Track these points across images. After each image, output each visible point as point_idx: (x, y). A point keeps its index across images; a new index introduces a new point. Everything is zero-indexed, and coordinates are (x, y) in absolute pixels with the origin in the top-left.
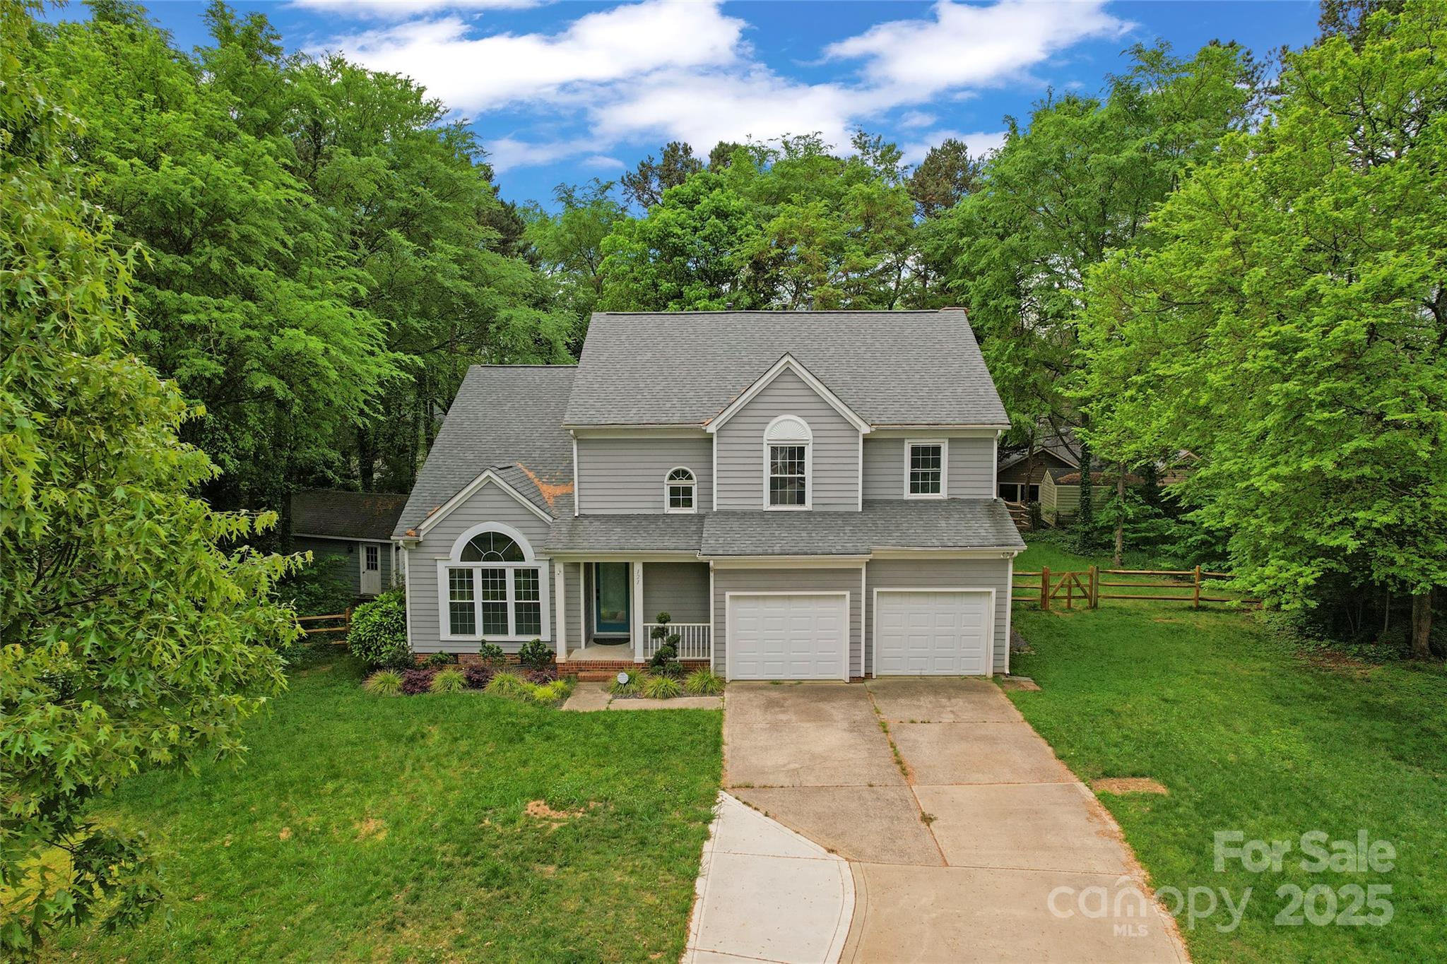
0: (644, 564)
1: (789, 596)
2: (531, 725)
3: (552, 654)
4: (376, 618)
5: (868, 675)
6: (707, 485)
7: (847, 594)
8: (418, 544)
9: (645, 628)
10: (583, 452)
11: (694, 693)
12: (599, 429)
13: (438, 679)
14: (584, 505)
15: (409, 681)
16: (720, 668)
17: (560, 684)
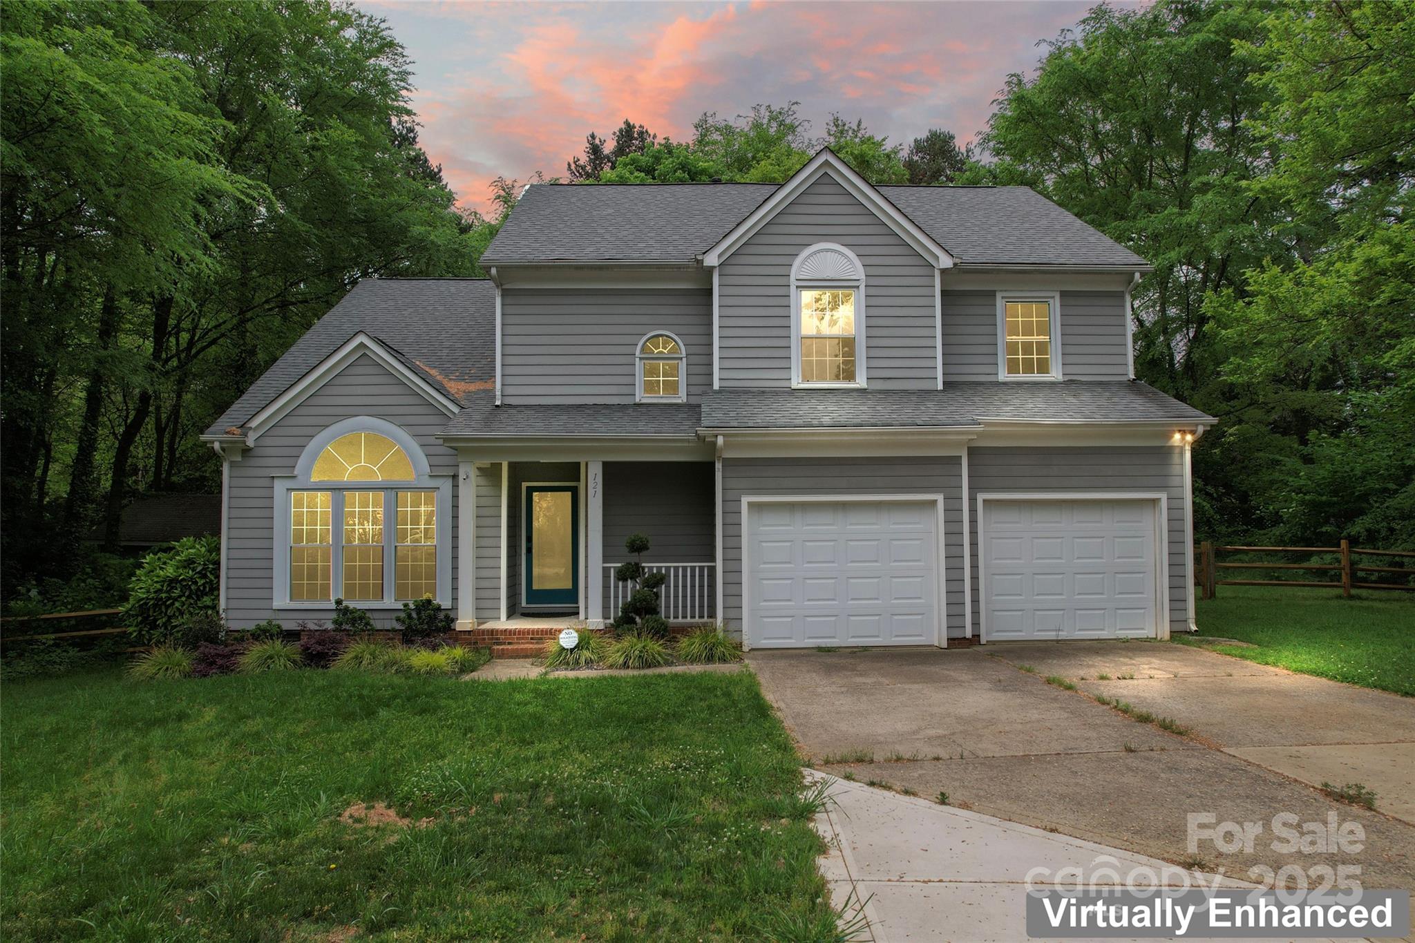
0: (606, 465)
1: (844, 506)
2: (395, 697)
3: (450, 620)
4: (170, 571)
5: (976, 637)
6: (702, 359)
7: (940, 498)
8: (246, 451)
9: (606, 571)
10: (509, 310)
11: (694, 660)
12: (536, 269)
13: (252, 656)
14: (510, 390)
15: (200, 661)
16: (732, 626)
17: (458, 652)
